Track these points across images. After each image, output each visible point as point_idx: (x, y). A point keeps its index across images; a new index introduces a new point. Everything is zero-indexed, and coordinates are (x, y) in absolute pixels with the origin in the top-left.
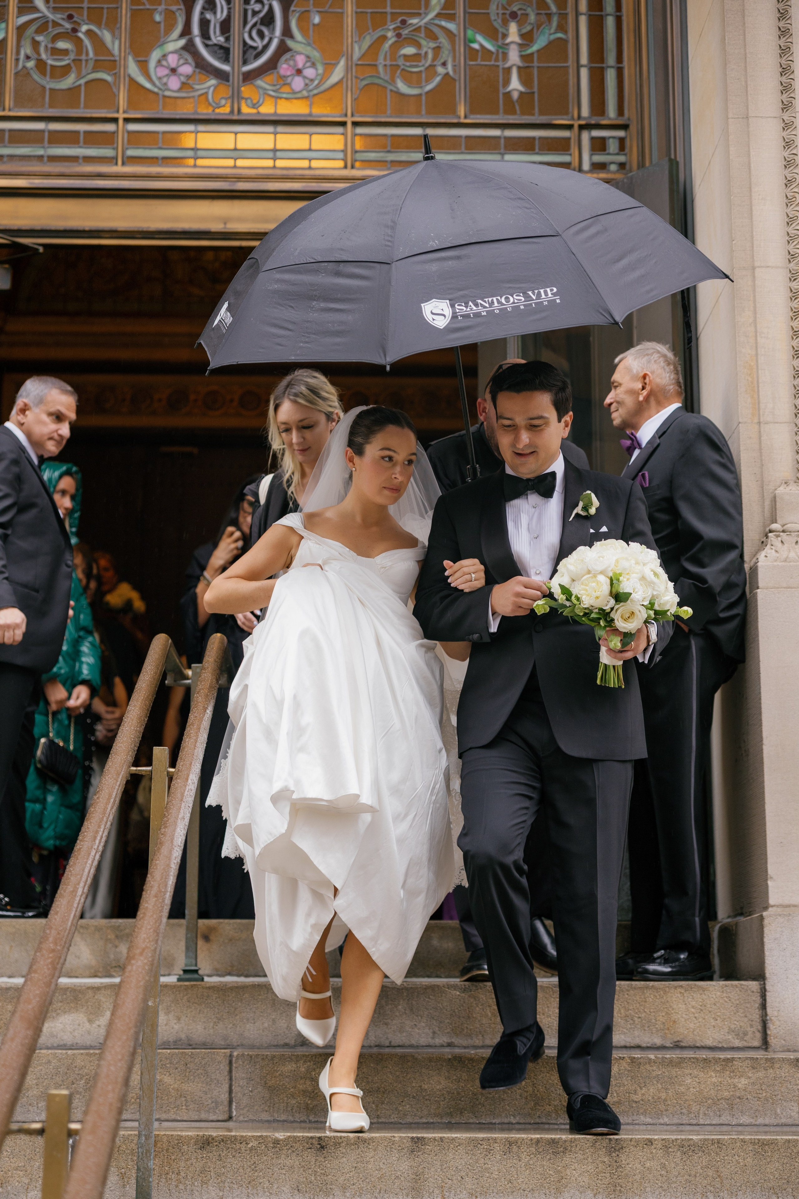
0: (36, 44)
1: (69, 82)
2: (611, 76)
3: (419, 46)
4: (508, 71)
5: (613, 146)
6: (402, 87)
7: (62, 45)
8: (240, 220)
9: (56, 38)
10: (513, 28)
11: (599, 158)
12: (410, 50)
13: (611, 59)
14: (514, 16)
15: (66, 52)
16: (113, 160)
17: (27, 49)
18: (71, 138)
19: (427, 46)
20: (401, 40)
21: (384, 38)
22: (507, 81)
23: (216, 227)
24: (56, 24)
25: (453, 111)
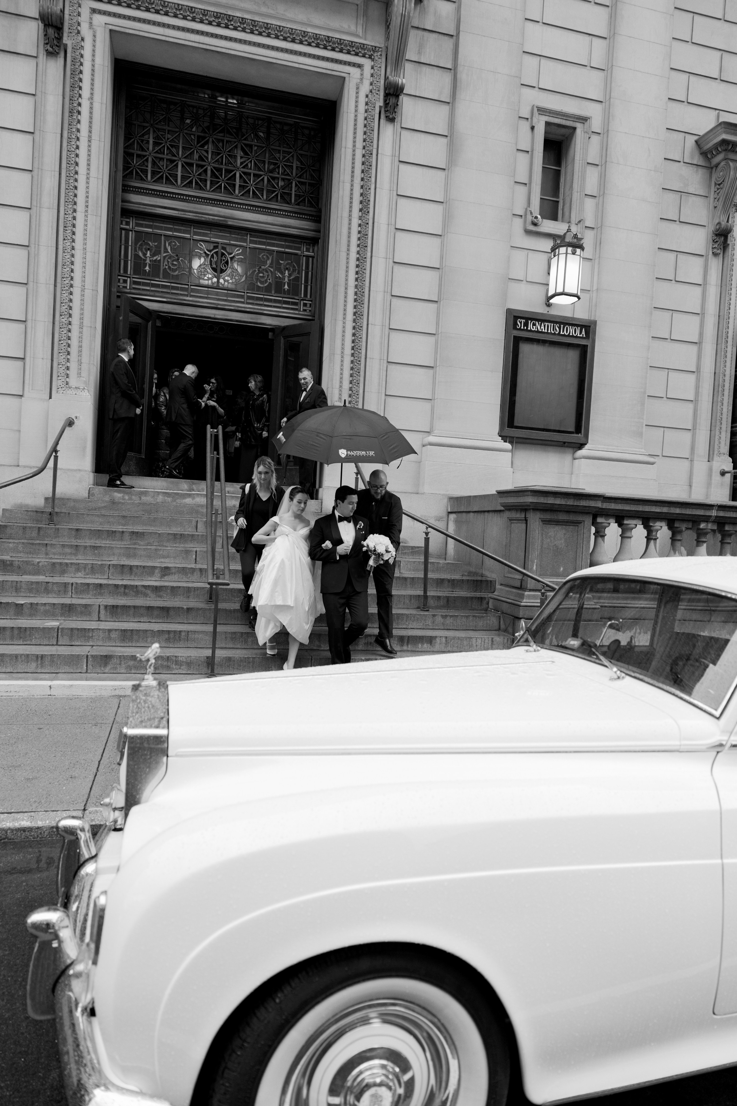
0: (168, 262)
1: (177, 273)
2: (309, 287)
3: (263, 274)
4: (285, 283)
5: (308, 305)
6: (259, 284)
7: (175, 263)
8: (218, 315)
9: (174, 261)
10: (287, 272)
11: (305, 308)
12: (261, 275)
13: (309, 283)
14: (287, 269)
15: (176, 265)
16: (187, 296)
17: (166, 263)
18: (177, 288)
19: (266, 274)
20: (259, 272)
21: (255, 271)
22: (284, 286)
23: (212, 316)
24: (174, 257)
25: (271, 292)
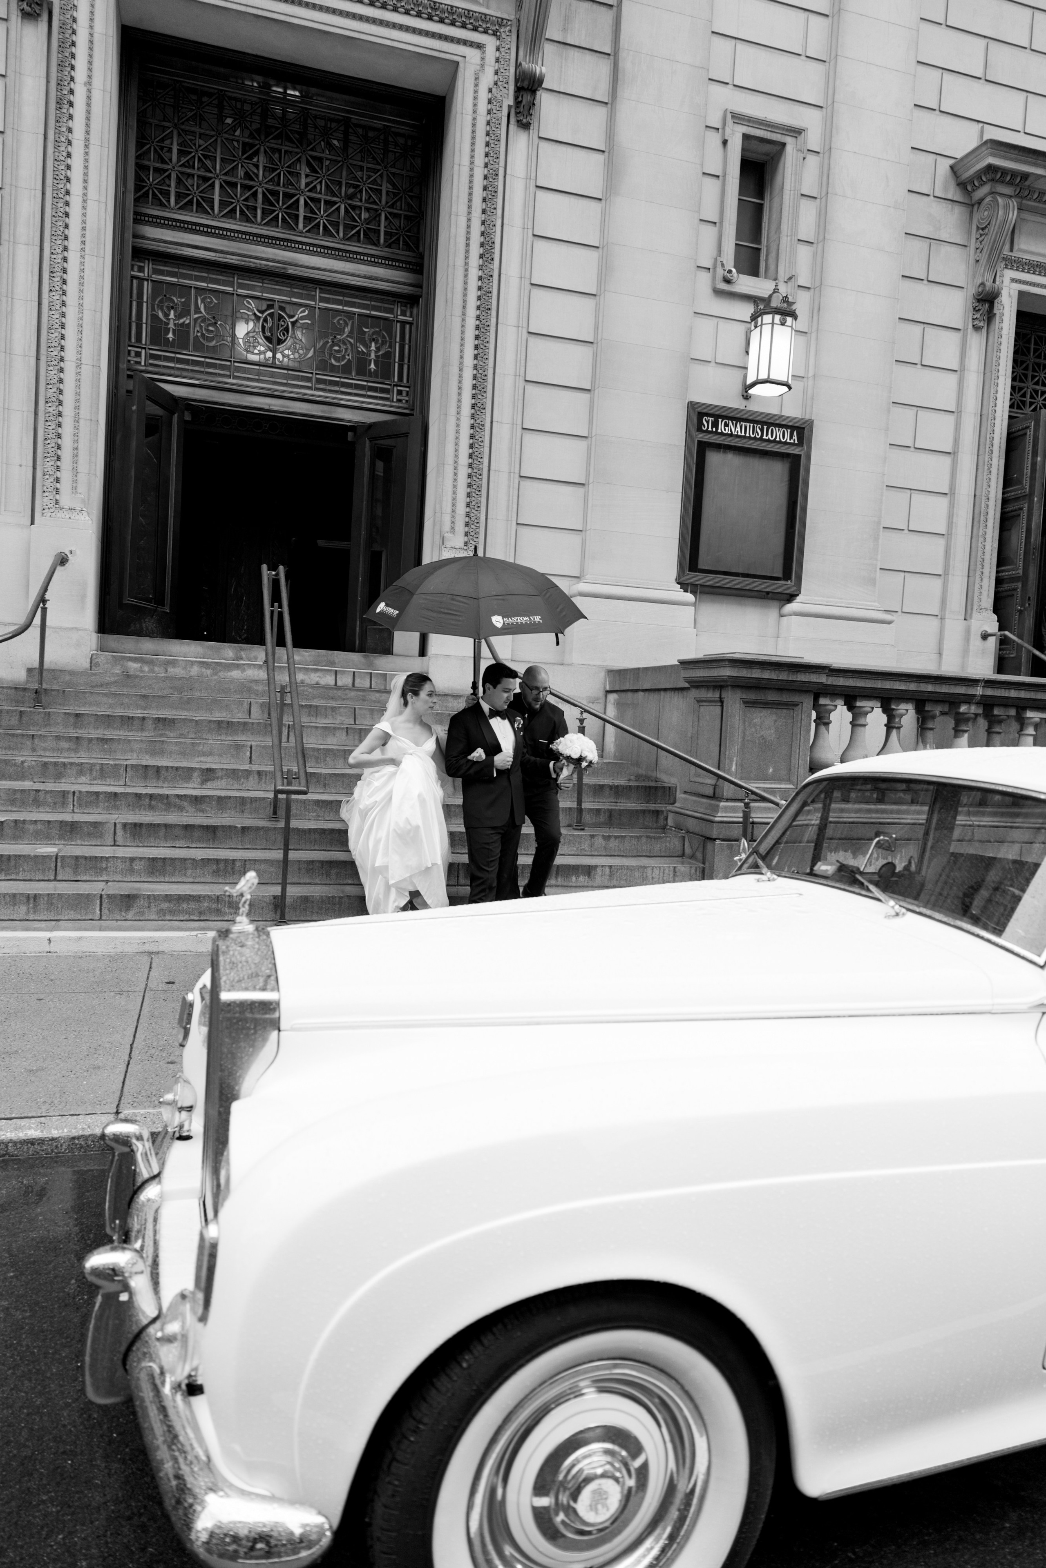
0: (201, 327)
1: (213, 343)
2: (406, 367)
3: (340, 347)
4: (370, 361)
5: (404, 394)
6: (333, 362)
7: (211, 328)
8: (275, 405)
9: (209, 325)
10: (373, 344)
11: (399, 397)
12: (336, 348)
13: (406, 361)
14: (374, 340)
15: (212, 331)
16: (229, 377)
17: (198, 328)
18: (214, 366)
19: (343, 347)
20: (334, 344)
21: (328, 342)
22: (370, 365)
23: (266, 407)
24: (209, 320)
25: (350, 373)
